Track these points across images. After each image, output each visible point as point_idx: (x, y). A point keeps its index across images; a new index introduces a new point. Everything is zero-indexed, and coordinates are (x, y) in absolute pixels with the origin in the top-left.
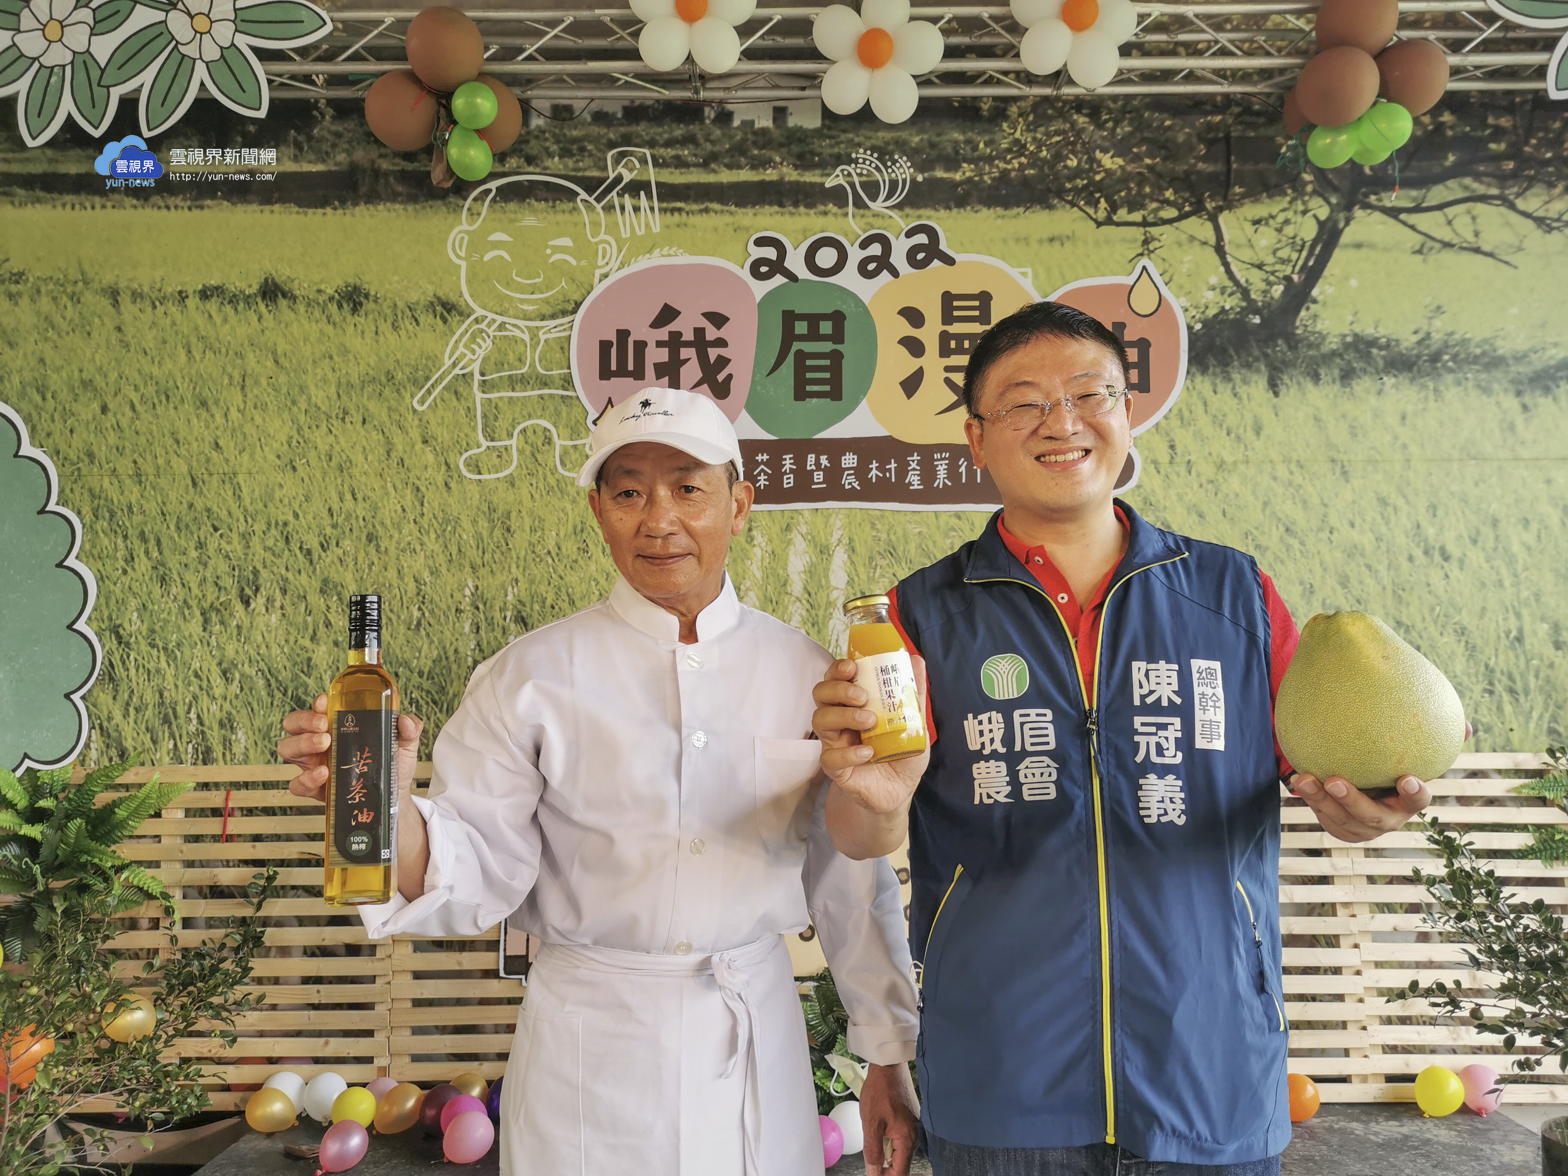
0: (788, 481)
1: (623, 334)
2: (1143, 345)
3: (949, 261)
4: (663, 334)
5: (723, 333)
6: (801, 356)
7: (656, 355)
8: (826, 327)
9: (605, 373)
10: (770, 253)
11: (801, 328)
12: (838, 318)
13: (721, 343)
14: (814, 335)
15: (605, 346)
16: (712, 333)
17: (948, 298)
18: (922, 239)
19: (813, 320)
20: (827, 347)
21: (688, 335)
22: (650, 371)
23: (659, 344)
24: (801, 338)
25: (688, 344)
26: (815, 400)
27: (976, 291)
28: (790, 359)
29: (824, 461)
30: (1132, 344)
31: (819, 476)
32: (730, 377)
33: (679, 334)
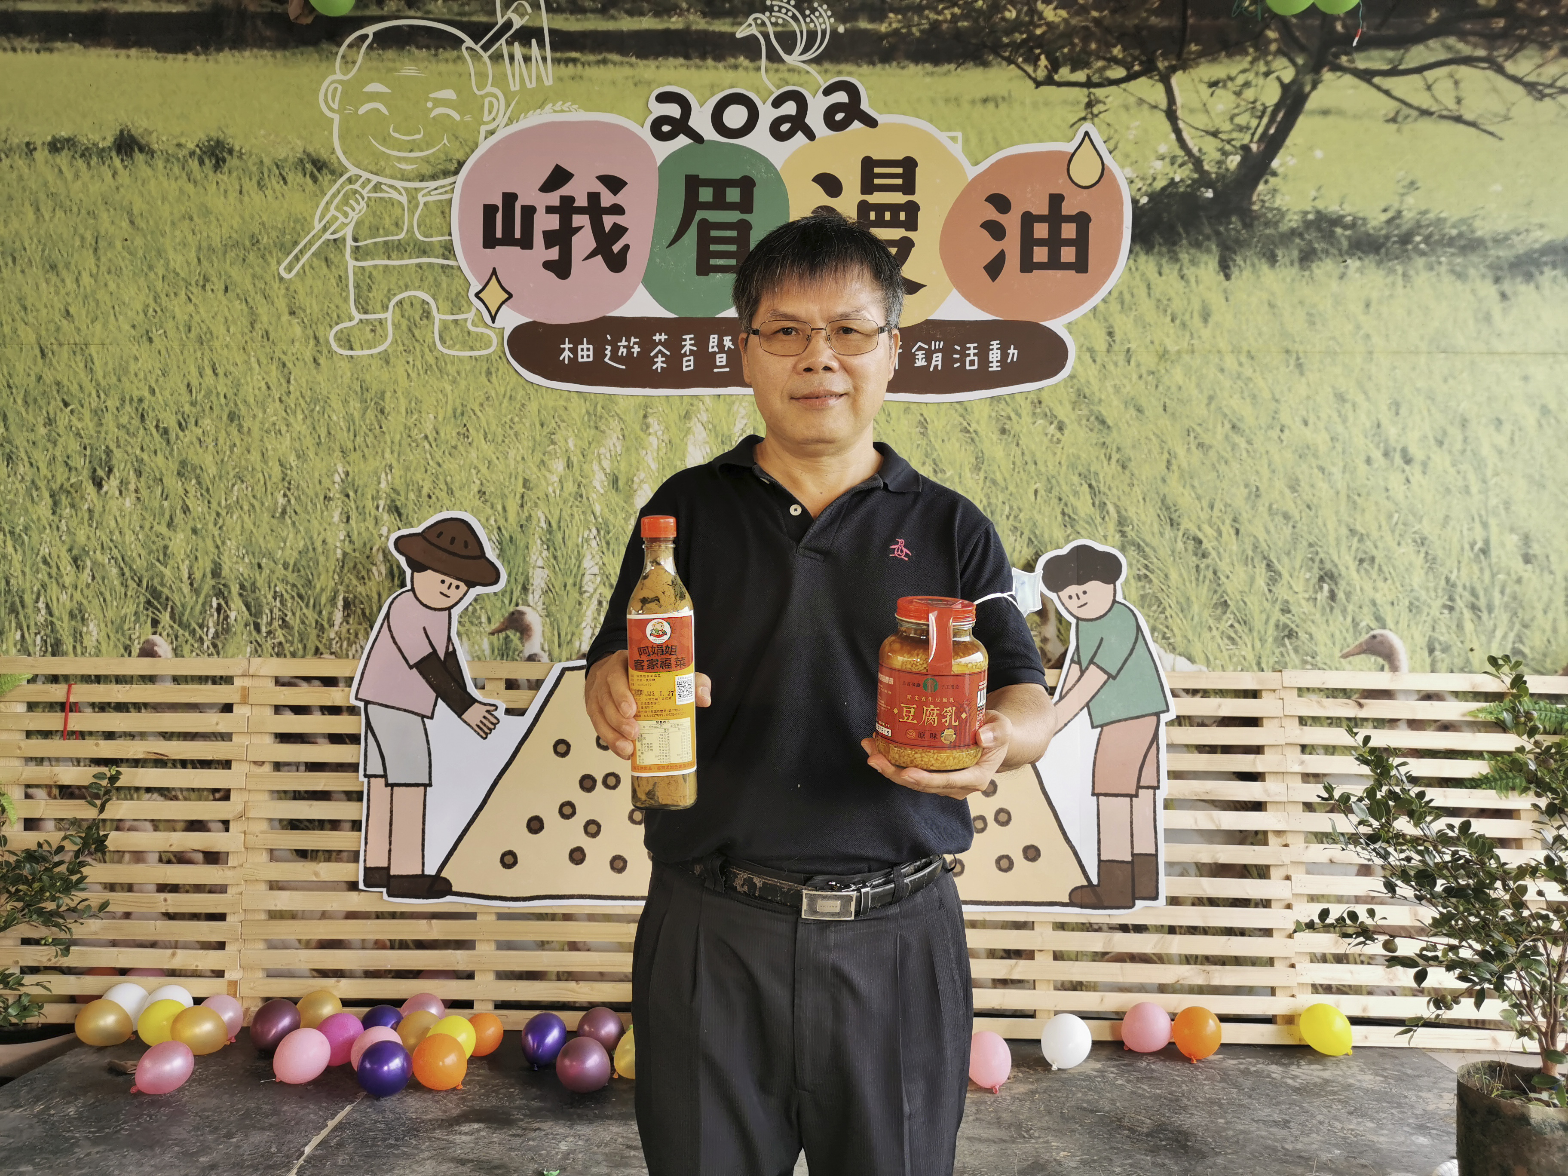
0: (688, 364)
1: (510, 199)
2: (1082, 220)
3: (871, 122)
4: (554, 198)
5: (620, 199)
6: (705, 226)
7: (546, 222)
8: (733, 195)
9: (490, 241)
10: (674, 110)
11: (706, 194)
12: (747, 185)
13: (617, 210)
14: (719, 203)
15: (489, 211)
16: (607, 199)
17: (868, 164)
18: (841, 97)
19: (720, 186)
20: (733, 216)
21: (582, 201)
22: (538, 239)
23: (550, 210)
24: (706, 206)
25: (581, 211)
26: (719, 276)
27: (900, 157)
28: (693, 230)
29: (728, 342)
30: (1069, 219)
31: (721, 359)
32: (626, 247)
33: (571, 199)
